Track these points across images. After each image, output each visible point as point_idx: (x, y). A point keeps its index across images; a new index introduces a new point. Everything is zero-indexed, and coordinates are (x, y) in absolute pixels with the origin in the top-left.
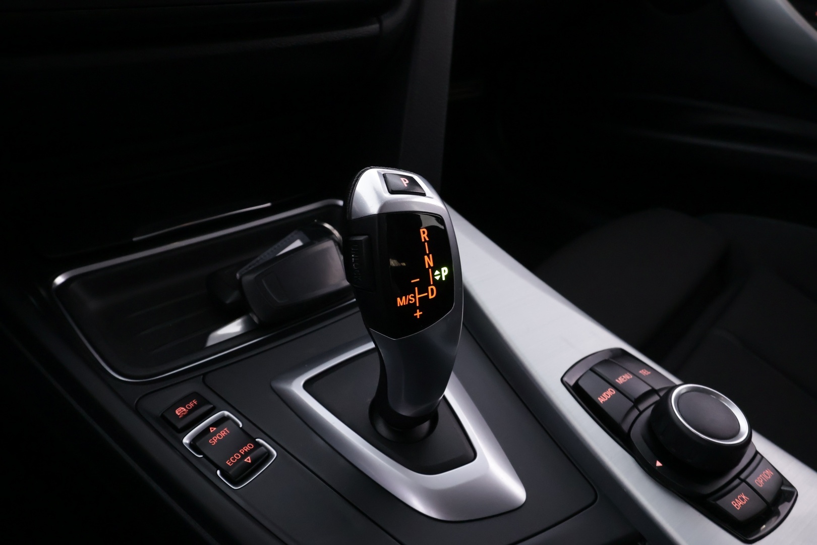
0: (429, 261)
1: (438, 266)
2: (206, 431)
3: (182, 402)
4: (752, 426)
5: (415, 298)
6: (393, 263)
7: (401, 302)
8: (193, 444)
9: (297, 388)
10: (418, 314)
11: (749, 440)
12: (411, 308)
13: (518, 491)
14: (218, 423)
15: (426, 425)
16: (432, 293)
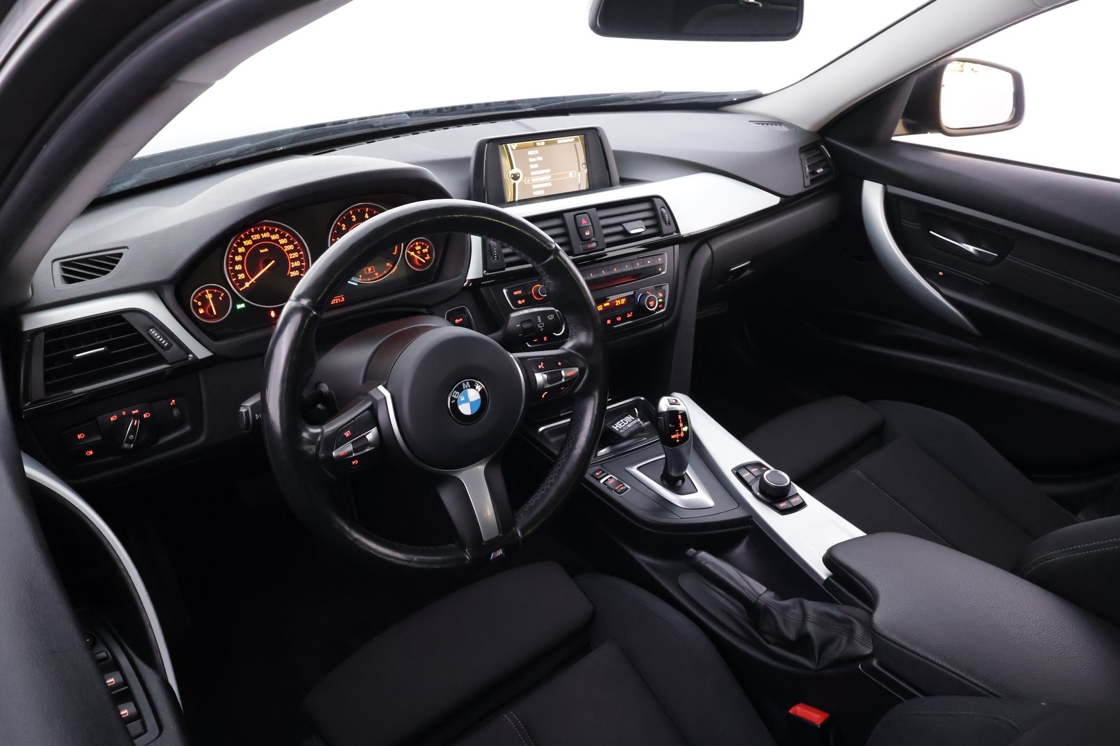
0: (681, 425)
1: (684, 426)
2: (607, 480)
3: (598, 471)
4: (791, 480)
5: (676, 436)
6: (670, 425)
7: (673, 437)
8: (603, 483)
9: (634, 470)
10: (678, 441)
11: (790, 483)
12: (676, 439)
13: (711, 503)
14: (611, 478)
15: (680, 482)
16: (682, 434)
